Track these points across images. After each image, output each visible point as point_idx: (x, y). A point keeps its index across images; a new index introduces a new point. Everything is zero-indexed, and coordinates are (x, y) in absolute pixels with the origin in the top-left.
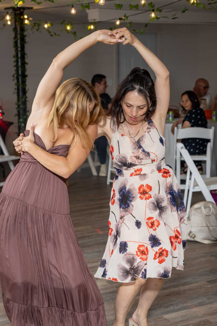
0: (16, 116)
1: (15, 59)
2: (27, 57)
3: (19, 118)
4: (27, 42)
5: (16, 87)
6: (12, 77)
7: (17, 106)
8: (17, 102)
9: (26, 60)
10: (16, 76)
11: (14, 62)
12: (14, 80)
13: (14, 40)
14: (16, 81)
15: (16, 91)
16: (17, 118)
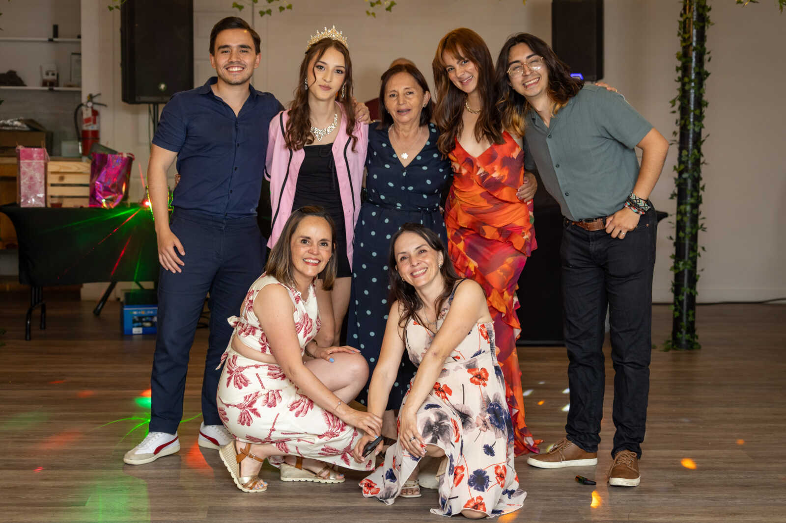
0: (672, 198)
1: (679, 64)
2: (709, 60)
3: (679, 204)
4: (713, 24)
5: (677, 129)
6: (671, 105)
7: (676, 175)
8: (676, 163)
9: (707, 67)
10: (678, 103)
11: (678, 69)
12: (674, 112)
13: (682, 19)
14: (677, 116)
15: (677, 138)
16: (675, 201)
